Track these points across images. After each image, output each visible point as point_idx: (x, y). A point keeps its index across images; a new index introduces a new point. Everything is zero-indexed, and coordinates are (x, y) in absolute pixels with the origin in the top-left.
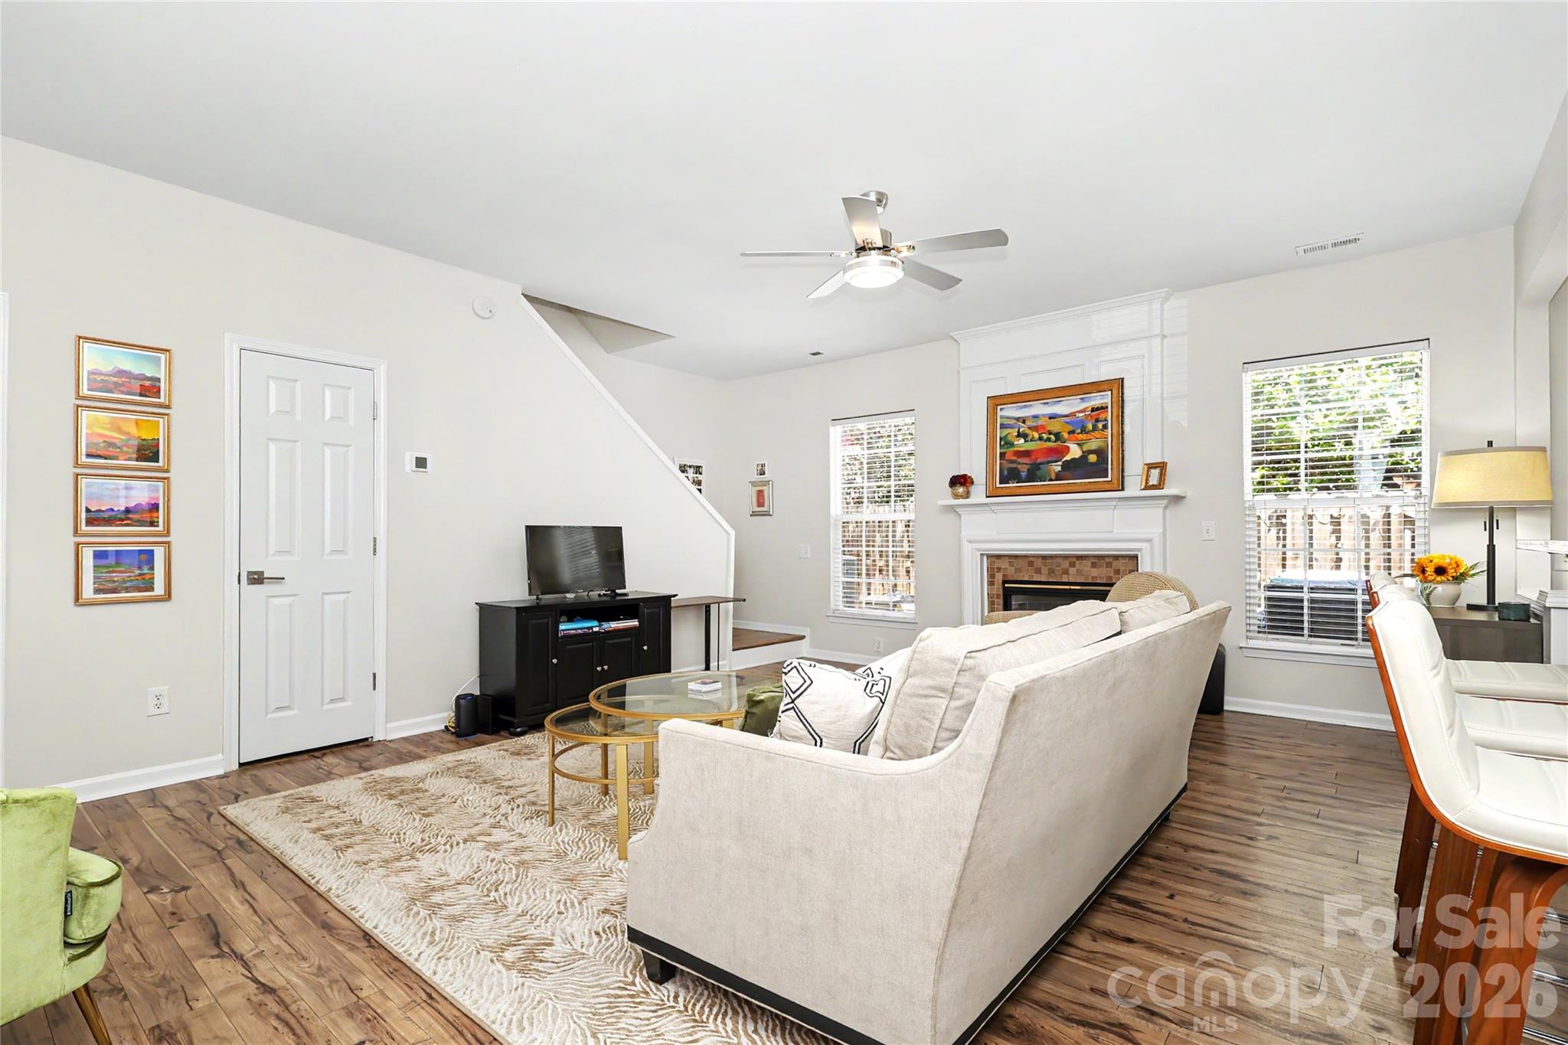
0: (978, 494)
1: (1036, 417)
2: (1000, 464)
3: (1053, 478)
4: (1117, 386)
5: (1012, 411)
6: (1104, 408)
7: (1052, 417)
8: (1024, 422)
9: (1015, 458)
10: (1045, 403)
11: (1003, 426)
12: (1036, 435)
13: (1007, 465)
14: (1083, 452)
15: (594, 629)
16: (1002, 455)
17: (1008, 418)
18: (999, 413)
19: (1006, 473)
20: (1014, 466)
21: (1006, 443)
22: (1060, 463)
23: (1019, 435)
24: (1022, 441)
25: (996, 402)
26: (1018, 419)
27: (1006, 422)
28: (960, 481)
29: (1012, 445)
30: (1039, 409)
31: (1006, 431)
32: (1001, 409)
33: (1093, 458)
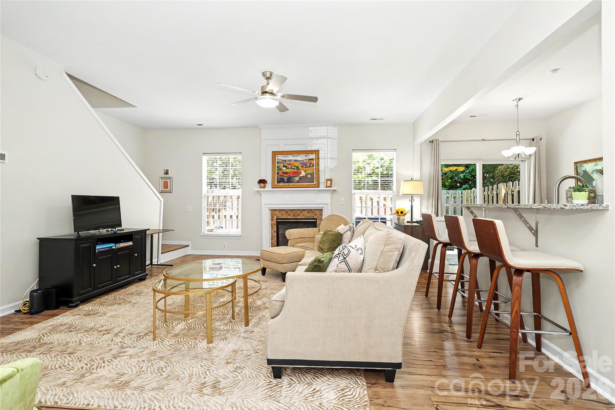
0: (269, 186)
1: (290, 160)
2: (277, 176)
3: (296, 182)
4: (317, 152)
5: (280, 158)
6: (313, 159)
7: (296, 161)
8: (286, 162)
9: (282, 174)
10: (294, 156)
11: (278, 163)
12: (290, 167)
13: (279, 177)
14: (306, 174)
15: (113, 248)
16: (278, 173)
17: (280, 160)
18: (277, 158)
19: (279, 180)
20: (282, 177)
21: (279, 169)
22: (298, 177)
23: (284, 166)
24: (285, 168)
25: (275, 154)
26: (283, 160)
27: (279, 161)
28: (262, 182)
29: (281, 170)
30: (290, 157)
31: (280, 165)
32: (277, 156)
33: (309, 176)
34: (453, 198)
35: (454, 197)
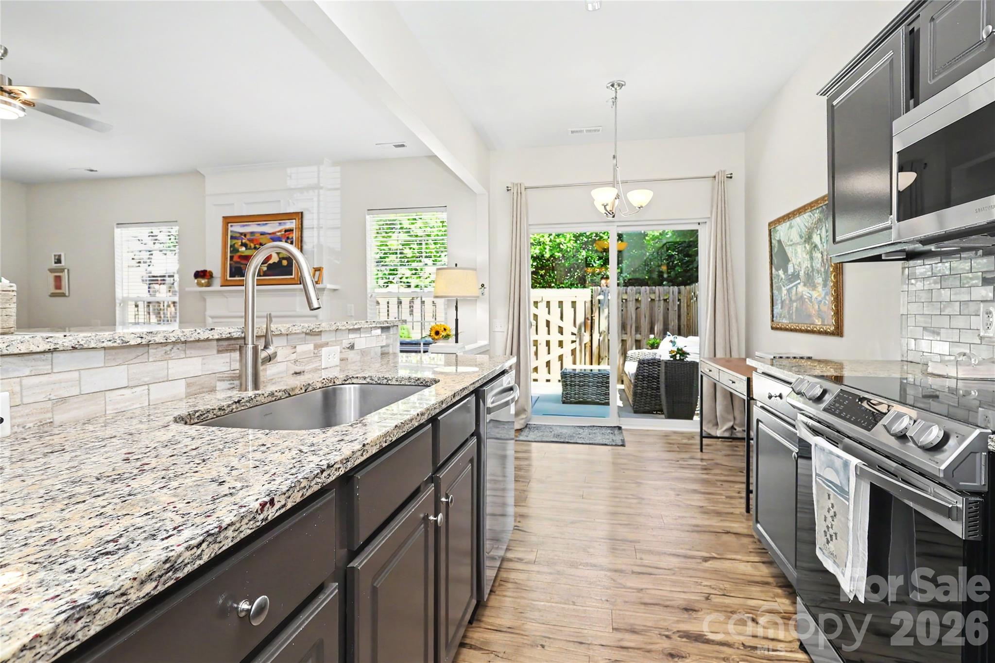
0: (216, 283)
1: (252, 233)
2: (230, 264)
3: (262, 274)
4: (299, 216)
5: (238, 228)
6: (291, 230)
7: (262, 234)
8: (245, 235)
9: (239, 260)
10: (259, 224)
11: (232, 238)
12: (252, 245)
13: (234, 265)
14: (280, 258)
16: (232, 258)
17: (236, 232)
18: (230, 229)
19: (233, 270)
20: (238, 265)
21: (234, 250)
22: (266, 265)
23: (243, 245)
24: (244, 249)
25: (228, 220)
26: (241, 234)
27: (235, 235)
28: (201, 274)
29: (238, 251)
30: (253, 228)
31: (234, 241)
32: (231, 226)
33: (285, 263)
34: (662, 302)
35: (665, 300)
